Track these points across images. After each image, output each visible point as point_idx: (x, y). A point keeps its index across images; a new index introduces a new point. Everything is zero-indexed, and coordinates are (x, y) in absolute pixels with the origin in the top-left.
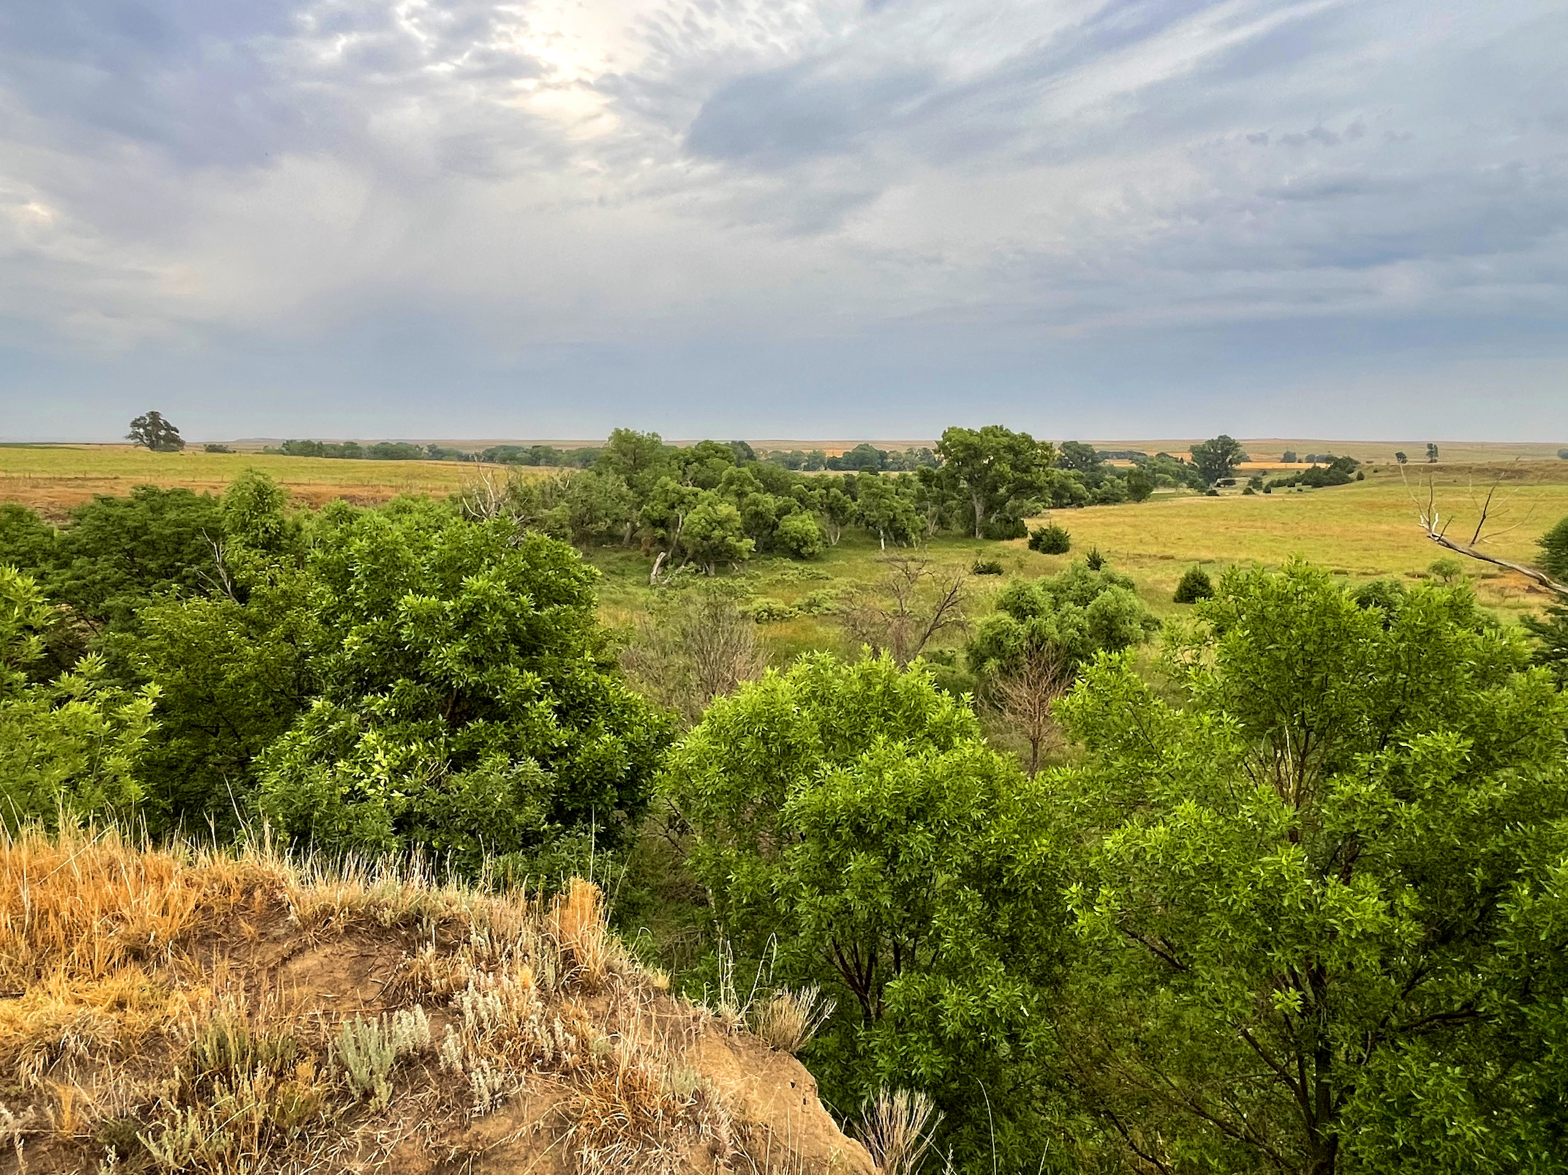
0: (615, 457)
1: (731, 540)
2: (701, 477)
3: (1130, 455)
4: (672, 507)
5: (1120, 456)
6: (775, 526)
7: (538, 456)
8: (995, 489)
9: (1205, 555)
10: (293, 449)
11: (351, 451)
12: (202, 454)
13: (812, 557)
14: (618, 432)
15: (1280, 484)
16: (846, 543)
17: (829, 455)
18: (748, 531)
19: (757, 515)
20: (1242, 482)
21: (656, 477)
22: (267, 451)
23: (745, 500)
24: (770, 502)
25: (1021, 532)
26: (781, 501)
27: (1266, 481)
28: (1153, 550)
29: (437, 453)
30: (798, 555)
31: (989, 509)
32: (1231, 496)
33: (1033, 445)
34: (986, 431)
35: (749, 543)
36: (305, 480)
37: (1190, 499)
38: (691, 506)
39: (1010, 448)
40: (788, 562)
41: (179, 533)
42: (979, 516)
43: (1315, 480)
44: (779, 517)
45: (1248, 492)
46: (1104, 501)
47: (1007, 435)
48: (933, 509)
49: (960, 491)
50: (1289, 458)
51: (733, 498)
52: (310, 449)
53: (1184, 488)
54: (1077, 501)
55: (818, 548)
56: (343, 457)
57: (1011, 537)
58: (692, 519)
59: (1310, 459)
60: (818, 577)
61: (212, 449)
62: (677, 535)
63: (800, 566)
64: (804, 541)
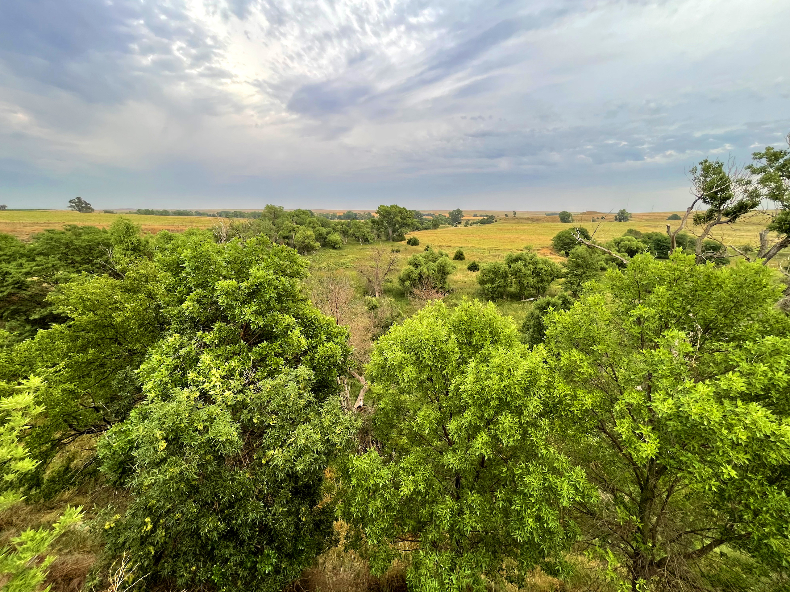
0: (268, 214)
1: (312, 243)
2: (298, 222)
3: (430, 215)
4: (290, 232)
5: (427, 215)
6: (326, 238)
7: (237, 215)
8: (395, 225)
9: (461, 246)
10: (140, 212)
11: (165, 213)
12: (102, 214)
13: (339, 248)
14: (268, 206)
15: (474, 223)
16: (349, 244)
17: (338, 214)
18: (317, 240)
19: (320, 234)
20: (463, 223)
21: (283, 222)
22: (130, 213)
23: (315, 229)
24: (324, 230)
25: (404, 239)
26: (328, 229)
27: (470, 222)
28: (444, 244)
29: (199, 214)
30: (334, 248)
31: (394, 232)
32: (461, 227)
33: (407, 211)
34: (392, 206)
35: (318, 244)
36: (148, 223)
37: (450, 228)
38: (296, 232)
39: (400, 212)
40: (331, 250)
41: (90, 245)
42: (391, 235)
43: (484, 222)
44: (327, 235)
45: (465, 226)
46: (426, 229)
47: (398, 208)
48: (376, 232)
49: (385, 226)
50: (475, 216)
51: (311, 229)
52: (148, 212)
53: (447, 225)
54: (418, 229)
55: (341, 245)
56: (162, 215)
57: (401, 241)
58: (298, 236)
59: (481, 216)
60: (342, 255)
61: (106, 212)
62: (292, 241)
63: (336, 251)
64: (336, 243)
